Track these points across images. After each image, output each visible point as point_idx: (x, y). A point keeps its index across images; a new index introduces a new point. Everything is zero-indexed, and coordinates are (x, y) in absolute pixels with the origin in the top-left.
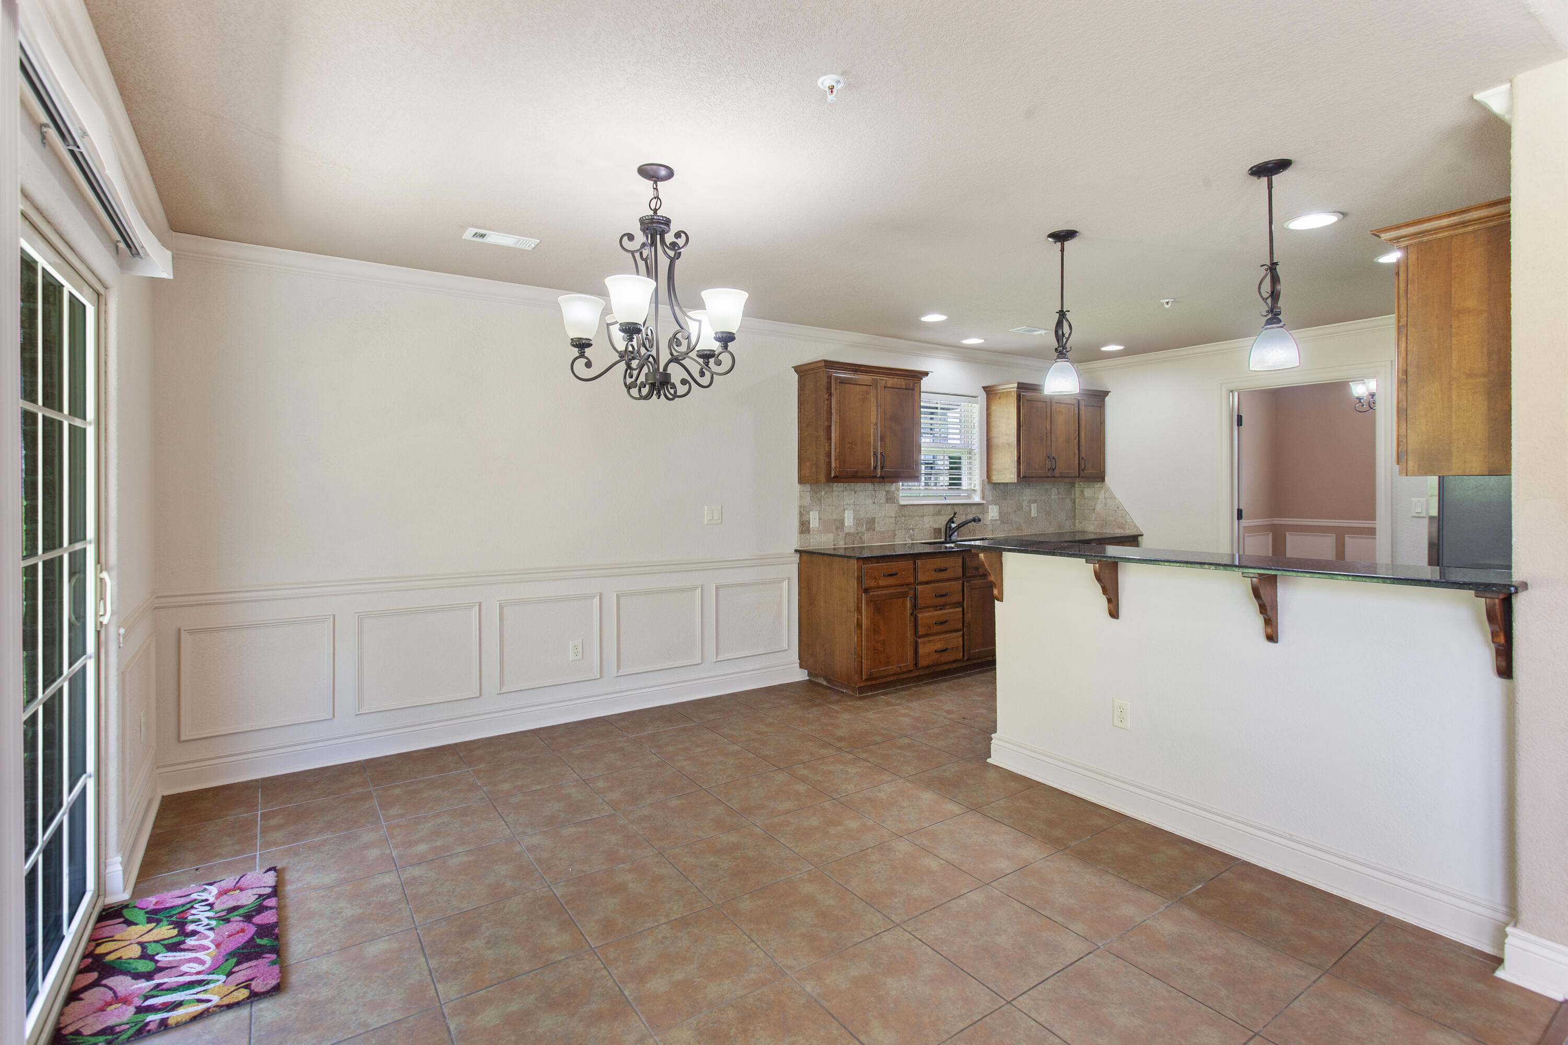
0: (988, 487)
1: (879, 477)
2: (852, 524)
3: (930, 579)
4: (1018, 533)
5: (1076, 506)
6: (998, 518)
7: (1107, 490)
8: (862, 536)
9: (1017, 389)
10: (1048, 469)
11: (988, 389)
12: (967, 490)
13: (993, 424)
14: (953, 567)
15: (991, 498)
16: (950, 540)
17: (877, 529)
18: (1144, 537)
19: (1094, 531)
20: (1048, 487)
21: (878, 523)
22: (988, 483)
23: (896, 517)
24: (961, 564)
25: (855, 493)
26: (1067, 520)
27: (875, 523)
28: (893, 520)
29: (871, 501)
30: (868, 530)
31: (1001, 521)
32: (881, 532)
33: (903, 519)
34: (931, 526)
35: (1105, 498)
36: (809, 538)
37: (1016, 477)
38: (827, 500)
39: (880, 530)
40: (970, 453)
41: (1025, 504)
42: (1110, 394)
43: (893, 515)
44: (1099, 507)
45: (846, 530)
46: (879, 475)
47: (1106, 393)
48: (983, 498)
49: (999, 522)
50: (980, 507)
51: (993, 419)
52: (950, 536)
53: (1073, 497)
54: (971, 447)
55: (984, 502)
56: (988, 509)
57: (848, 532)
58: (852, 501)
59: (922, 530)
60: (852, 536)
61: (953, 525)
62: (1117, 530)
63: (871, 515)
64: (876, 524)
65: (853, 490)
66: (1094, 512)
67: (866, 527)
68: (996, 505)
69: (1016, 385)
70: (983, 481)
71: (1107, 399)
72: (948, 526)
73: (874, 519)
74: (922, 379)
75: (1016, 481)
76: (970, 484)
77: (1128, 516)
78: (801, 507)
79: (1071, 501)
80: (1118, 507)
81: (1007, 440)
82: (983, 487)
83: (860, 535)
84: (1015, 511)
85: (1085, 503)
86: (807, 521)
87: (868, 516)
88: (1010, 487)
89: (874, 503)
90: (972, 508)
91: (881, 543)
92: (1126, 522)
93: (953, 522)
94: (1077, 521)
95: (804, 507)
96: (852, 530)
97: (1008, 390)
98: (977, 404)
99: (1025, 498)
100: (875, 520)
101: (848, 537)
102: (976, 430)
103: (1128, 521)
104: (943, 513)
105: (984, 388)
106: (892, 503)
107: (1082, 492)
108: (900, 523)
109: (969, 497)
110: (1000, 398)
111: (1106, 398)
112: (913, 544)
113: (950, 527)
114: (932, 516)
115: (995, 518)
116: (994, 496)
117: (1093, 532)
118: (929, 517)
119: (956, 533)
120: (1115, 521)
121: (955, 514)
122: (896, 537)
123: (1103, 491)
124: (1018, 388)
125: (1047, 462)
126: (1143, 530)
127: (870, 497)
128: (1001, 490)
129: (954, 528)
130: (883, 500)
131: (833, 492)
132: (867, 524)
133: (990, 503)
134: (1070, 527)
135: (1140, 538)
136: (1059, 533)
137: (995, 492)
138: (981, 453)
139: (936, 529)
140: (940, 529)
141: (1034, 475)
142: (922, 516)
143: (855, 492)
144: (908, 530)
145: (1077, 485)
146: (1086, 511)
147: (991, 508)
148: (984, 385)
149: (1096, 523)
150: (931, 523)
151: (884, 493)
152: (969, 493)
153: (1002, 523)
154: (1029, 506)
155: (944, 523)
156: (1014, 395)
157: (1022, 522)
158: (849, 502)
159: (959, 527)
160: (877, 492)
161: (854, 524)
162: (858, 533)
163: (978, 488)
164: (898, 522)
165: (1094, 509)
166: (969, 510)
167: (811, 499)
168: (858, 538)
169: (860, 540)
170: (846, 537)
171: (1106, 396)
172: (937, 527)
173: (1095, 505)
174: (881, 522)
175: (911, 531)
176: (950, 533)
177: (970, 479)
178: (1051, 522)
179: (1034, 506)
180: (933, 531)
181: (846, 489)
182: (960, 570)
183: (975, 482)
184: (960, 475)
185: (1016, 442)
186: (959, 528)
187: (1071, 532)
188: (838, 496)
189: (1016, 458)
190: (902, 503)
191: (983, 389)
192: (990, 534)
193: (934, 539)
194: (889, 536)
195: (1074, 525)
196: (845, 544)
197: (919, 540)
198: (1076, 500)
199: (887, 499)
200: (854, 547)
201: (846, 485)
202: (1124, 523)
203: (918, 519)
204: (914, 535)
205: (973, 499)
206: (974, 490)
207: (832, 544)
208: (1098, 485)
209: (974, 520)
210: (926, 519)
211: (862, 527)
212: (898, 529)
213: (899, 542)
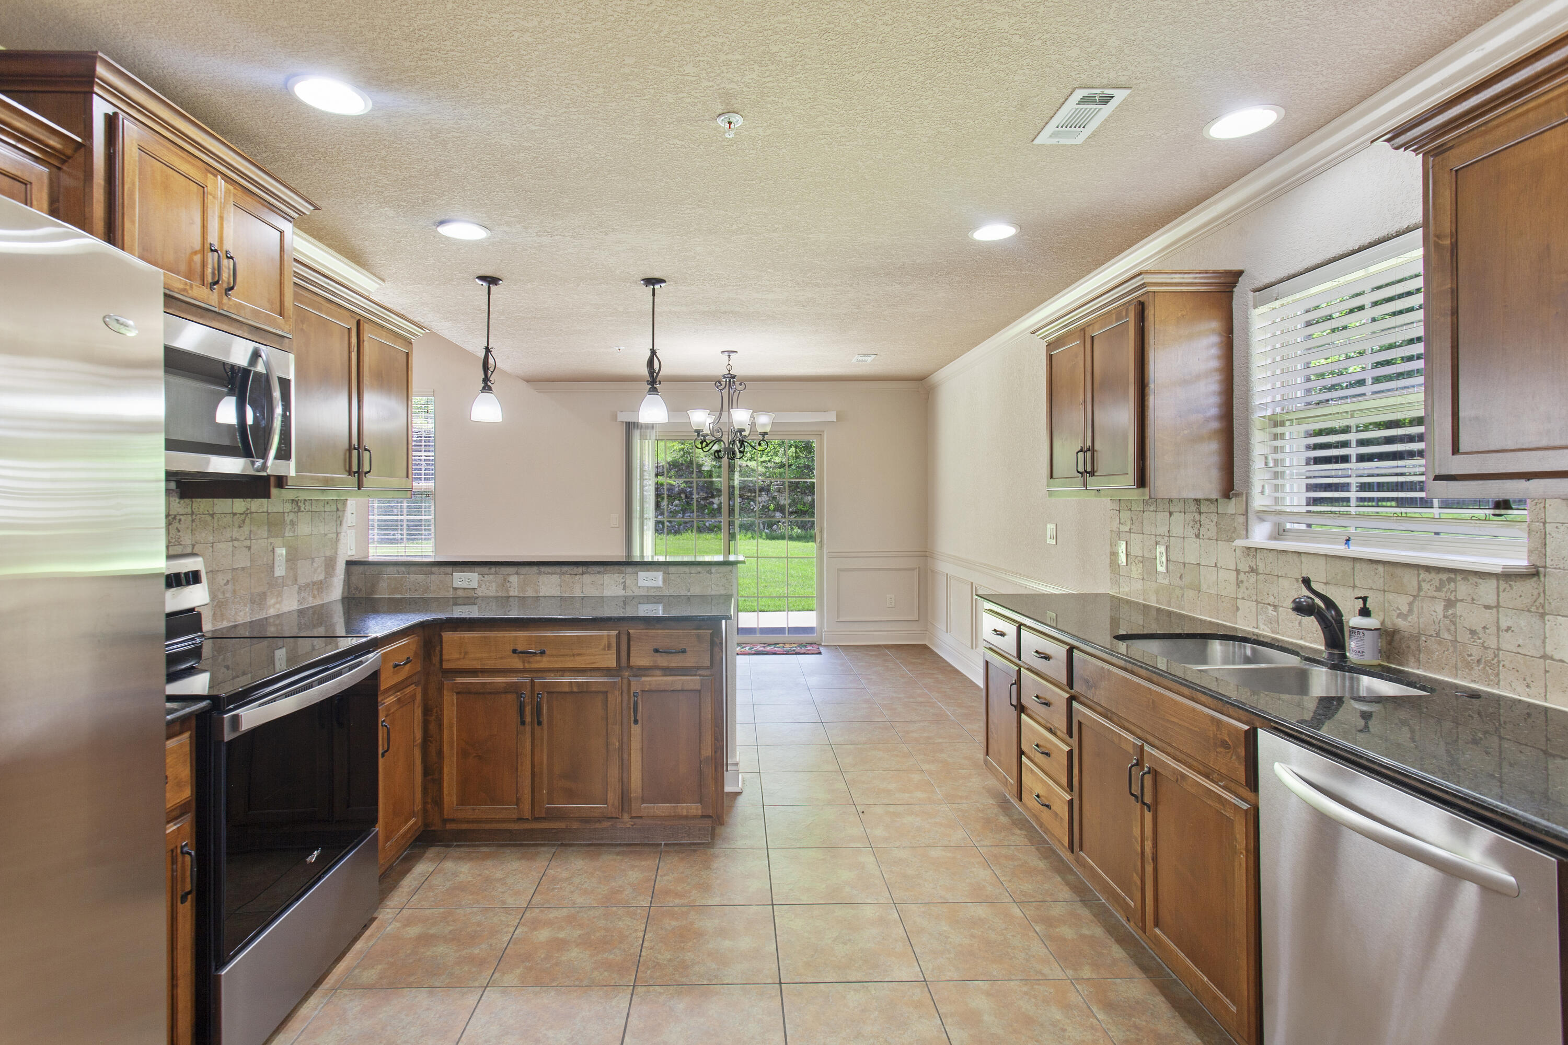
2: (1165, 569)
8: (1180, 595)
17: (1205, 588)
21: (1206, 576)
23: (1238, 571)
25: (1170, 516)
27: (1200, 575)
28: (1232, 578)
32: (1210, 596)
33: (1252, 578)
36: (1118, 580)
38: (1136, 524)
39: (1209, 591)
43: (1233, 567)
57: (1161, 582)
60: (1166, 591)
64: (1201, 579)
65: (1167, 510)
67: (1187, 580)
73: (1198, 567)
78: (1111, 532)
83: (1178, 592)
86: (1116, 554)
89: (1198, 536)
90: (1476, 585)
95: (1114, 533)
96: (1166, 581)
100: (1199, 571)
104: (1358, 584)
108: (1245, 585)
122: (1238, 613)
127: (1192, 524)
130: (1213, 533)
131: (1143, 511)
132: (1188, 574)
151: (1215, 519)
158: (1162, 530)
160: (1203, 516)
161: (1168, 571)
162: (1174, 588)
166: (1463, 589)
167: (1118, 521)
168: (1175, 596)
169: (1179, 603)
174: (1209, 576)
175: (1271, 611)
182: (1065, 672)
188: (1150, 519)
194: (1226, 609)
196: (1158, 603)
199: (1219, 530)
203: (1286, 583)
204: (1277, 622)
211: (1181, 578)
212: (1244, 599)
213: (1244, 626)
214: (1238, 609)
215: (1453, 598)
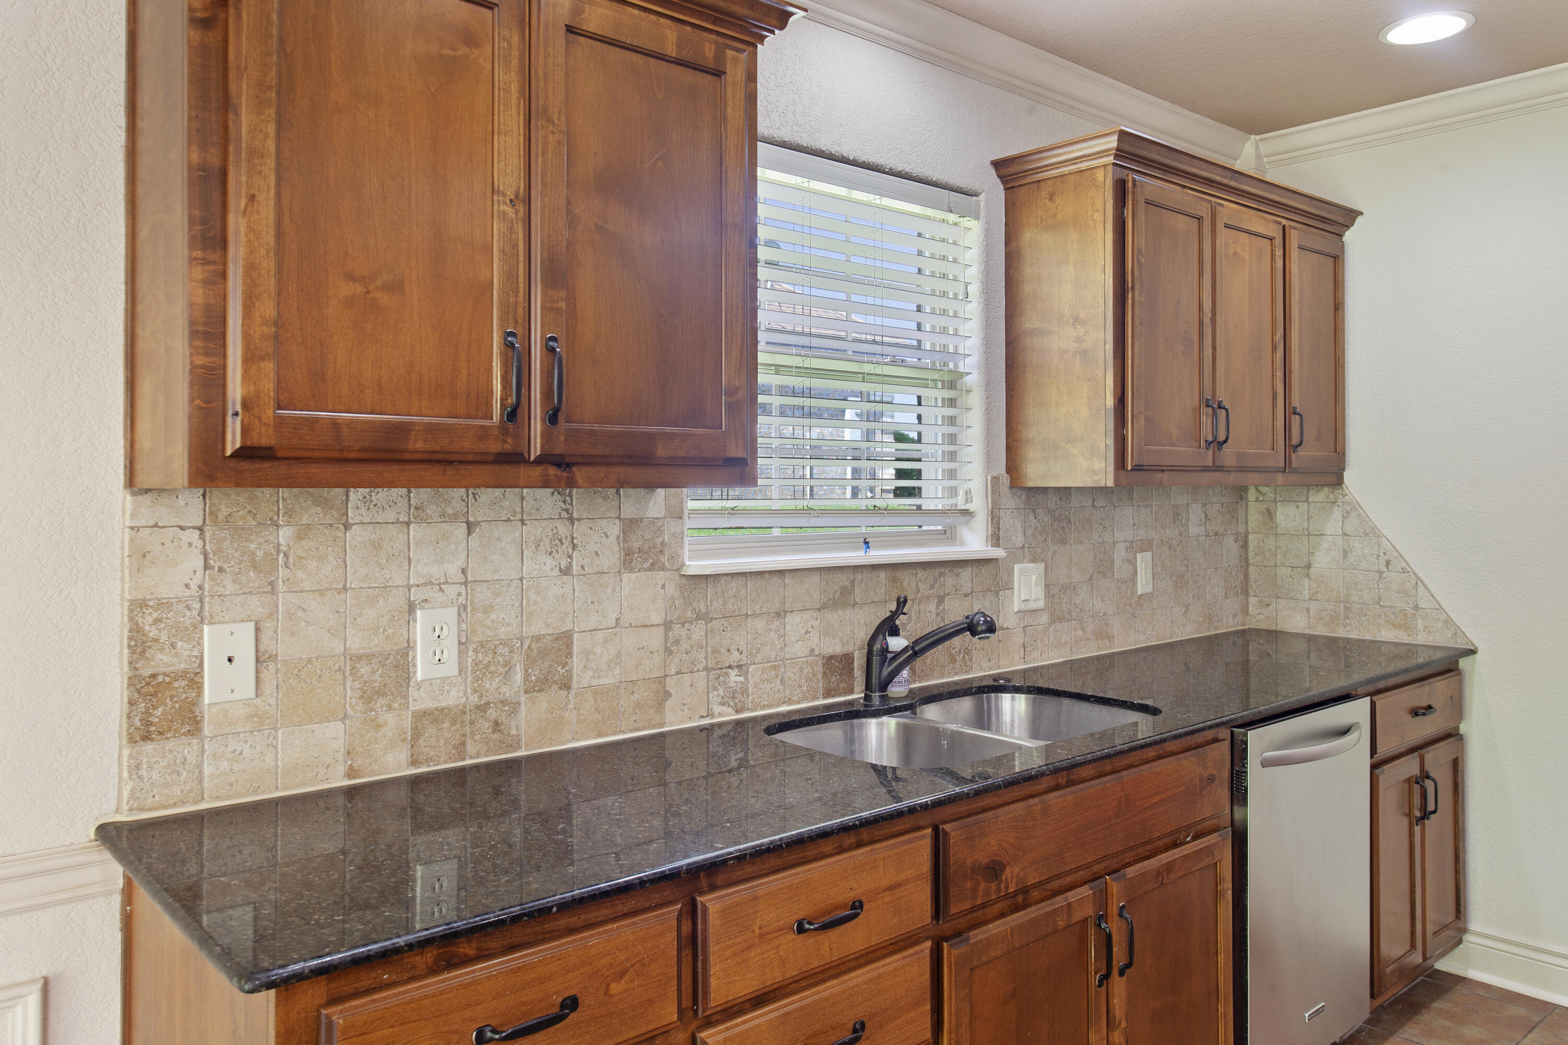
0: (1010, 501)
1: (539, 461)
2: (451, 668)
3: (774, 976)
4: (1099, 649)
5: (1251, 554)
6: (1041, 604)
7: (1352, 509)
8: (503, 719)
9: (1116, 156)
10: (1206, 441)
11: (1014, 169)
12: (943, 512)
13: (1027, 288)
14: (890, 888)
15: (1019, 540)
16: (884, 698)
17: (582, 678)
18: (1477, 657)
19: (1307, 632)
20: (1181, 500)
21: (586, 653)
22: (1012, 487)
23: (667, 625)
24: (926, 866)
25: (469, 533)
26: (1226, 597)
27: (570, 655)
28: (656, 639)
29: (548, 565)
30: (533, 688)
31: (1052, 614)
32: (598, 692)
33: (698, 631)
34: (812, 650)
35: (1344, 534)
36: (192, 758)
37: (1111, 468)
38: (312, 564)
39: (595, 682)
40: (952, 385)
41: (1120, 552)
42: (1359, 220)
43: (657, 618)
44: (1323, 561)
45: (420, 700)
46: (536, 450)
47: (1351, 215)
48: (995, 539)
49: (1044, 618)
50: (985, 570)
51: (1027, 271)
52: (884, 686)
53: (1241, 528)
54: (956, 365)
55: (999, 553)
56: (1011, 573)
57: (429, 704)
58: (453, 569)
59: (775, 667)
60: (454, 723)
61: (896, 643)
62: (1383, 632)
63: (548, 625)
64: (576, 662)
65: (455, 518)
66: (1308, 575)
67: (527, 677)
68: (1033, 560)
69: (1112, 142)
70: (995, 479)
71: (1349, 236)
72: (877, 647)
73: (565, 639)
74: (762, 39)
75: (1110, 483)
76: (953, 492)
77: (1421, 589)
78: (138, 606)
79: (1236, 540)
80: (1388, 563)
81: (1079, 340)
82: (994, 502)
83: (492, 713)
84: (1091, 579)
85: (1277, 548)
86: (184, 674)
87: (537, 627)
88: (1076, 501)
89: (566, 571)
90: (958, 575)
91: (600, 735)
92: (1416, 608)
93: (895, 632)
94: (1253, 600)
95: (164, 605)
96: (453, 698)
97: (1083, 166)
98: (977, 218)
99: (1119, 536)
100: (569, 646)
101: (430, 731)
102: (973, 308)
103: (1421, 605)
104: (858, 600)
105: (998, 165)
106: (652, 568)
107: (1270, 514)
108: (685, 645)
109: (948, 535)
110: (1051, 197)
111: (1347, 233)
112: (739, 723)
113: (885, 650)
114: (819, 610)
115: (1032, 605)
116: (1029, 533)
117: (1303, 636)
118: (805, 615)
119: (905, 673)
120: (1378, 603)
121: (902, 603)
122: (668, 703)
123: (1337, 514)
124: (1120, 153)
125: (1204, 418)
126: (1474, 636)
127: (546, 545)
128: (1051, 512)
129: (898, 655)
130: (610, 558)
131: (347, 527)
132: (530, 661)
133: (1016, 555)
134: (1234, 617)
135: (1463, 663)
136: (1209, 637)
137: (1031, 516)
138: (988, 385)
139: (831, 657)
140: (847, 659)
141: (1167, 461)
142: (778, 614)
143: (470, 527)
144: (718, 671)
145: (1252, 494)
146: (1283, 572)
147: (1022, 571)
148: (1000, 155)
149: (1314, 606)
150: (814, 640)
151: (615, 529)
152: (950, 521)
153: (1056, 618)
154: (1129, 561)
155: (863, 634)
156: (1105, 181)
157: (1110, 612)
158: (436, 572)
159: (917, 650)
160: (580, 529)
161: (462, 670)
162: (482, 709)
163: (979, 505)
164: (677, 642)
165: (1309, 566)
166: (949, 580)
167: (206, 567)
168: (485, 726)
169: (496, 736)
170: (417, 733)
171: (1348, 227)
172: (837, 648)
173: (1311, 554)
174: (598, 650)
175: (734, 677)
176: (886, 671)
177: (952, 474)
178: (1187, 607)
179: (1143, 561)
180: (819, 669)
181: (418, 514)
182: (923, 895)
183: (966, 486)
184: (919, 460)
185: (1110, 347)
186: (916, 654)
187: (1236, 632)
188: (376, 546)
189: (1110, 401)
190: (695, 566)
191: (993, 172)
192: (1016, 658)
193: (825, 697)
194: (639, 705)
195: (1245, 610)
196: (414, 763)
197: (764, 707)
198: (1251, 538)
199: (629, 552)
200: (462, 770)
201: (420, 495)
202: (1410, 611)
203: (760, 624)
204: (745, 691)
205: (962, 544)
206: (966, 513)
207: (341, 770)
208: (1320, 496)
209: (971, 628)
210: (794, 622)
211: (507, 675)
212: (679, 672)
213: (682, 722)
214: (668, 695)
215: (942, 594)
